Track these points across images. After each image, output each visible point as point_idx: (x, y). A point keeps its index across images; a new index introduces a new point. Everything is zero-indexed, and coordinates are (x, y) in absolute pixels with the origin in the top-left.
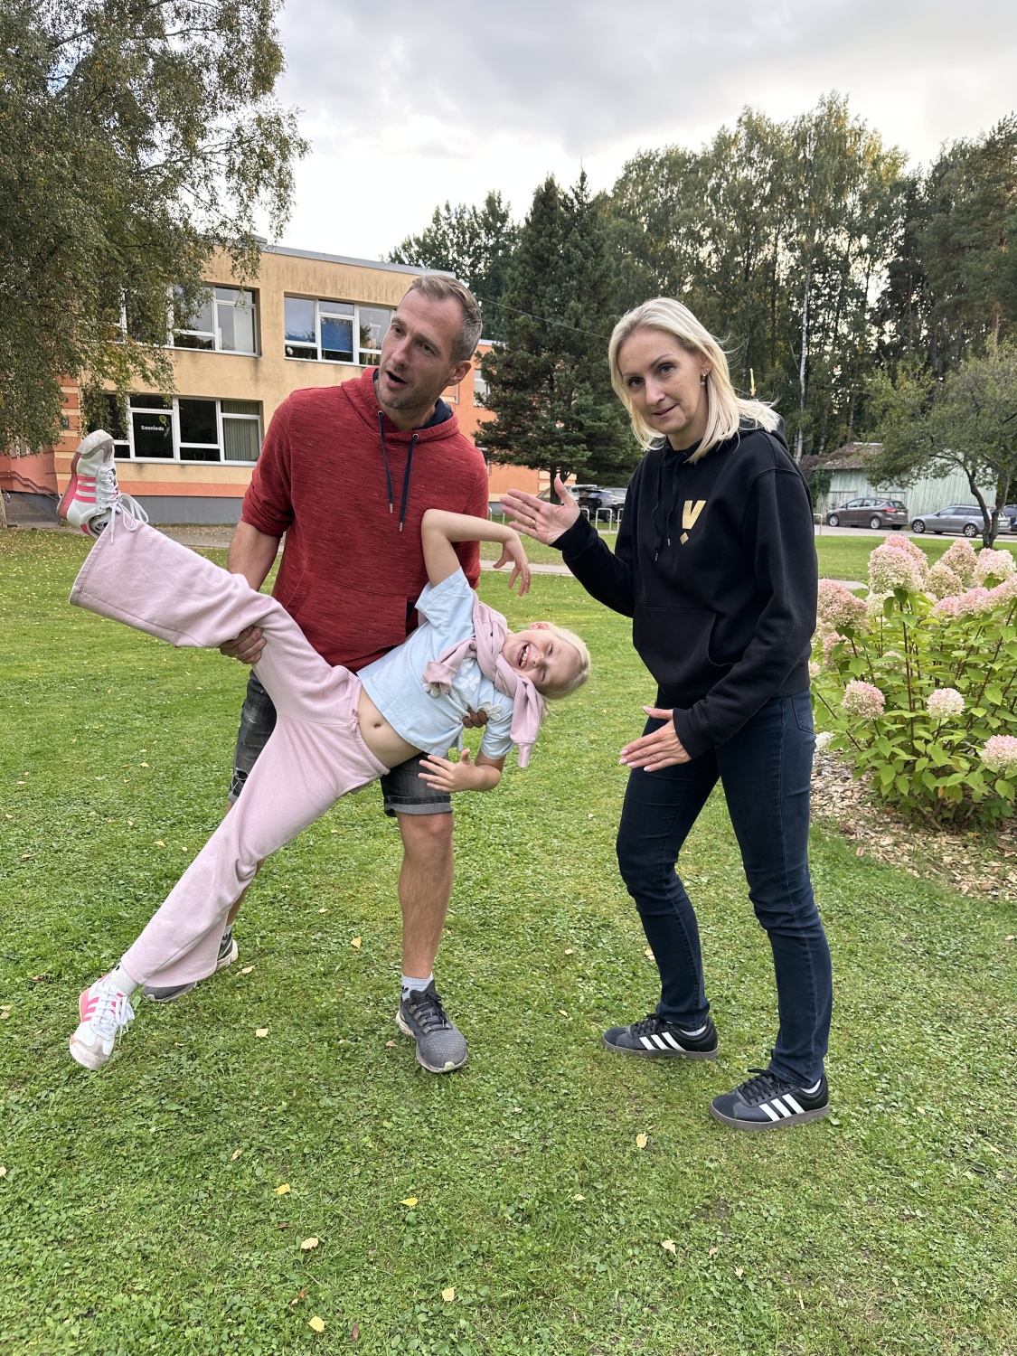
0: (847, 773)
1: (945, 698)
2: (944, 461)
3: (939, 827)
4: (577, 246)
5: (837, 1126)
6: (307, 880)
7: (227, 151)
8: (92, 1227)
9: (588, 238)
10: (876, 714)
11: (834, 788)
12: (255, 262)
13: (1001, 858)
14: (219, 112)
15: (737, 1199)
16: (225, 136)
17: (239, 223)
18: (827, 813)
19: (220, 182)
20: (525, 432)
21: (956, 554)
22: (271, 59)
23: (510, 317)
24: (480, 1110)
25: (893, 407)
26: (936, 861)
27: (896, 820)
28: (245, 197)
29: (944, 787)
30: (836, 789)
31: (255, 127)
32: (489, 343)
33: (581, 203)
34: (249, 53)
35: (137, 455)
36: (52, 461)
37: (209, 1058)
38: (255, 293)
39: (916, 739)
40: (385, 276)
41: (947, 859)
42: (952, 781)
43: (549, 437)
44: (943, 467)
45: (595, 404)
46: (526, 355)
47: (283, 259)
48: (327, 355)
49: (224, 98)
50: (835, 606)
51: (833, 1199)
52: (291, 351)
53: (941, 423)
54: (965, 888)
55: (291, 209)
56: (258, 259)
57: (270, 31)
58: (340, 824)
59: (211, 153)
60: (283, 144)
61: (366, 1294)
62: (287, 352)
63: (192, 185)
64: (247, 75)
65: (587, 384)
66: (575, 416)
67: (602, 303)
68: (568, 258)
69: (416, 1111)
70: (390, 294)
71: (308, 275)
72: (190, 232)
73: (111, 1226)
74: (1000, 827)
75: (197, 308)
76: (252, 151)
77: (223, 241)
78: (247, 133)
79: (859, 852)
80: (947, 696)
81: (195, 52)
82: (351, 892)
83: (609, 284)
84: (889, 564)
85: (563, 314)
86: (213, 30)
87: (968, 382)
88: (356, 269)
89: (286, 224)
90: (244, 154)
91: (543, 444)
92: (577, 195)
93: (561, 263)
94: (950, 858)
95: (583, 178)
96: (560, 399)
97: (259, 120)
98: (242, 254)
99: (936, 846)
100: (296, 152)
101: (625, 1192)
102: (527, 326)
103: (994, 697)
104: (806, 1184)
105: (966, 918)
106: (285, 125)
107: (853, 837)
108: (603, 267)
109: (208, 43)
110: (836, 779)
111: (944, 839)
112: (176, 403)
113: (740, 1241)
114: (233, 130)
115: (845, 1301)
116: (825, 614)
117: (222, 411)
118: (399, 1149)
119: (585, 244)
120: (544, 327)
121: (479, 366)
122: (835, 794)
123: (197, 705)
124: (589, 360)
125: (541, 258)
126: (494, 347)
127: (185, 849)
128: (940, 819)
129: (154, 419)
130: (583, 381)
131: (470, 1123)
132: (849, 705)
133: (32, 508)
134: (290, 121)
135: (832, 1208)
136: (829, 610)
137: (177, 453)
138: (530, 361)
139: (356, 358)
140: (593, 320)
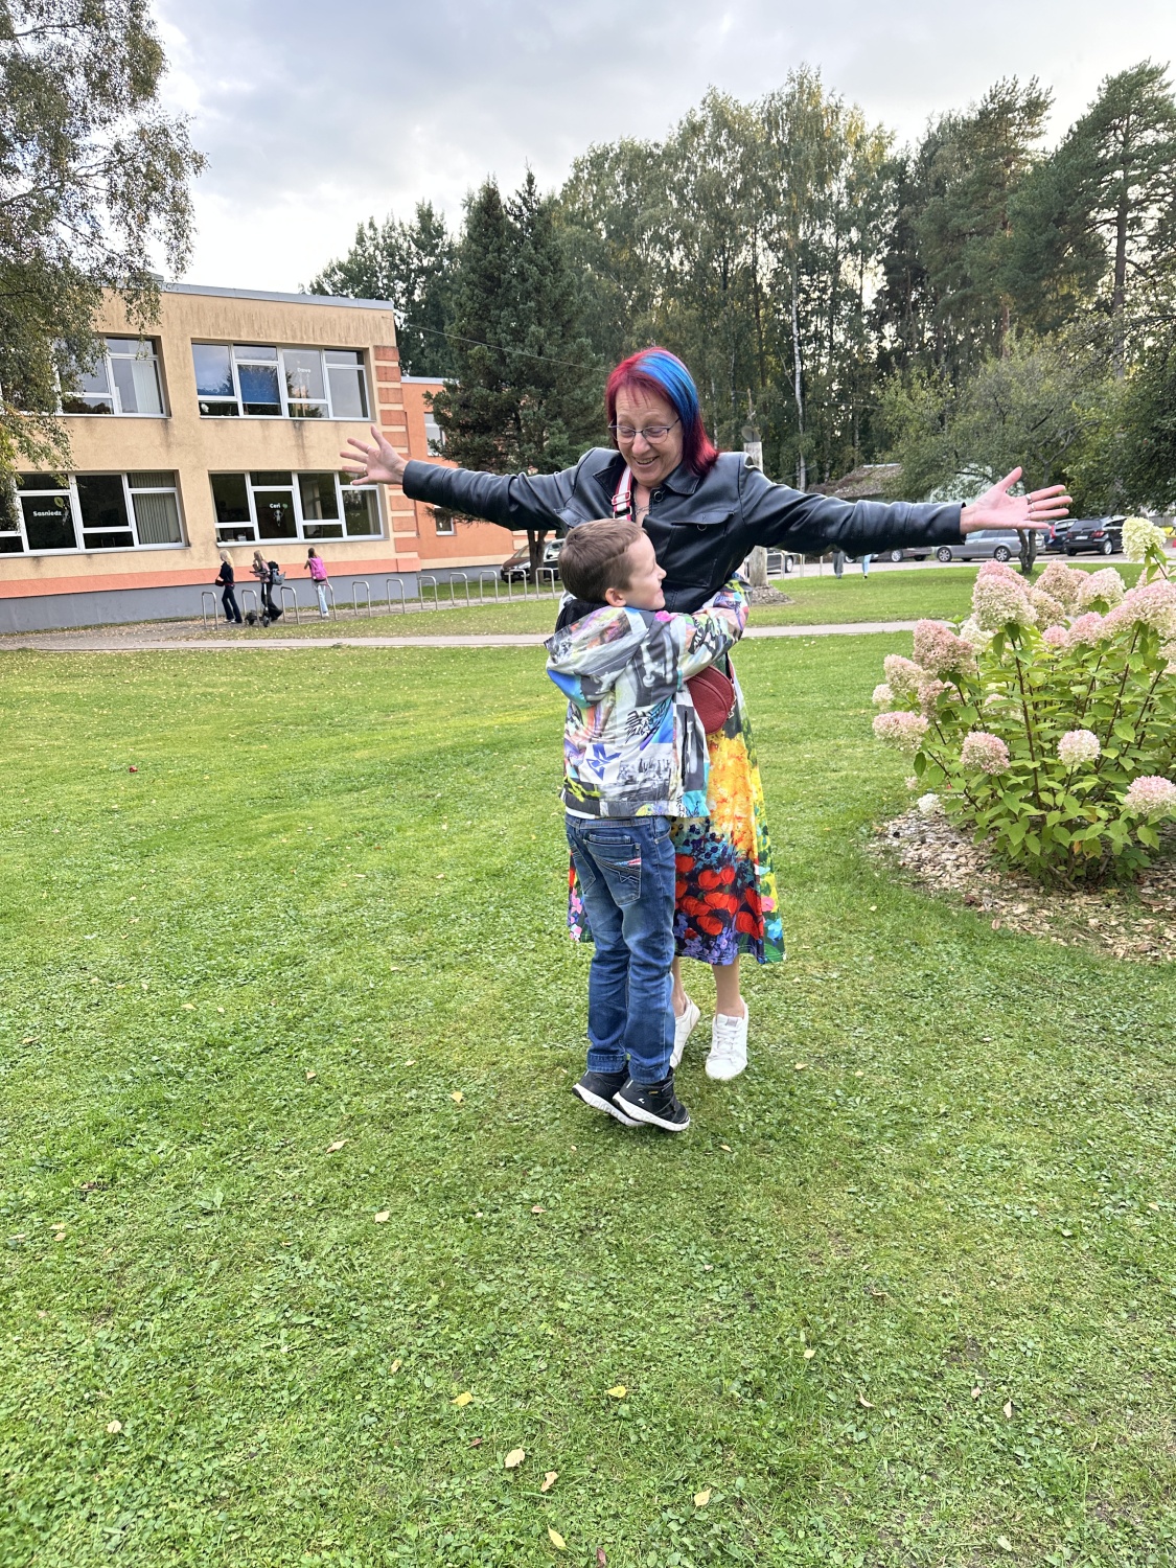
0: (954, 838)
1: (1079, 742)
2: (972, 477)
3: (1074, 887)
4: (531, 261)
5: (1069, 1237)
6: (379, 1030)
7: (106, 171)
8: (248, 1477)
9: (543, 252)
10: (1001, 767)
11: (944, 856)
12: (154, 306)
13: (1148, 913)
14: (91, 125)
15: (986, 1336)
16: (102, 155)
17: (129, 257)
18: (945, 885)
19: (101, 210)
21: (1052, 578)
22: (150, 57)
23: (461, 349)
24: (665, 1274)
25: (910, 421)
26: (1081, 925)
27: (1023, 884)
28: (133, 226)
29: (1081, 842)
30: (948, 856)
31: (137, 141)
32: (440, 381)
33: (530, 210)
34: (123, 51)
35: (32, 547)
37: (327, 1255)
38: (155, 342)
39: (1041, 790)
40: (310, 310)
41: (1093, 922)
42: (1090, 834)
44: (971, 484)
45: (570, 444)
46: (485, 392)
47: (185, 300)
48: (252, 409)
49: (98, 109)
50: (938, 649)
51: (1092, 1321)
52: (206, 409)
53: (963, 435)
54: (1121, 953)
55: (193, 236)
56: (157, 301)
57: (144, 23)
58: (398, 959)
59: (86, 176)
60: (175, 161)
61: (599, 1509)
62: (201, 409)
63: (69, 216)
64: (121, 80)
65: (560, 421)
66: (549, 459)
67: (567, 325)
68: (522, 276)
69: (591, 1285)
70: (318, 333)
71: (217, 316)
72: (72, 274)
73: (270, 1473)
74: (1138, 880)
75: (91, 364)
76: (137, 170)
77: (112, 282)
78: (128, 149)
79: (995, 925)
80: (1082, 739)
81: (53, 54)
82: (437, 1038)
83: (572, 303)
84: (998, 597)
85: (523, 341)
86: (73, 26)
87: (990, 385)
88: (275, 305)
89: (188, 256)
90: (127, 174)
92: (524, 199)
93: (514, 282)
94: (1096, 920)
95: (530, 181)
96: (529, 441)
98: (136, 295)
99: (1077, 909)
100: (191, 170)
101: (860, 1345)
102: (482, 358)
103: (1125, 734)
104: (1056, 1307)
105: (1134, 985)
106: (174, 136)
107: (981, 909)
108: (565, 283)
109: (69, 42)
110: (943, 845)
111: (1083, 901)
112: (73, 480)
113: (1004, 1383)
114: (111, 147)
115: (1140, 1434)
116: (927, 660)
117: (130, 487)
118: (586, 1332)
119: (540, 258)
120: (502, 358)
121: (431, 409)
122: (948, 863)
123: (179, 838)
124: (559, 393)
125: (490, 277)
126: (449, 387)
127: (221, 1010)
128: (1072, 879)
129: (48, 503)
130: (554, 418)
131: (658, 1290)
132: (969, 761)
134: (179, 132)
135: (1094, 1332)
136: (931, 655)
137: (80, 541)
138: (490, 399)
139: (285, 410)
140: (559, 346)
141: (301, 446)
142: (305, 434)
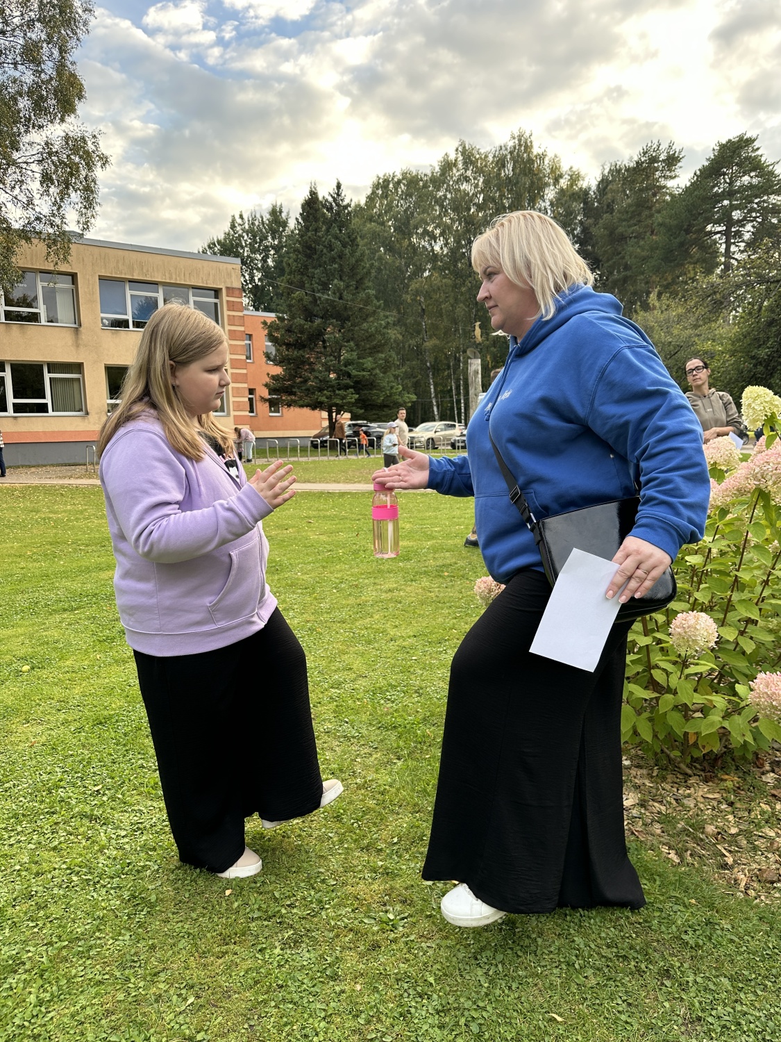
1: (693, 626)
4: (337, 238)
9: (345, 232)
16: (37, 149)
20: (306, 381)
22: (72, 86)
23: (289, 294)
26: (695, 831)
28: (58, 199)
29: (696, 733)
33: (338, 205)
34: (56, 83)
38: (74, 277)
40: (183, 262)
42: (707, 726)
43: (324, 385)
45: (359, 358)
46: (302, 322)
47: (96, 250)
49: (38, 120)
52: (106, 322)
54: (742, 880)
56: (69, 248)
57: (69, 63)
60: (88, 158)
62: (102, 322)
64: (55, 102)
68: (330, 247)
71: (118, 262)
77: (38, 234)
78: (56, 147)
80: (696, 621)
81: (9, 82)
85: (329, 290)
86: (22, 64)
88: (158, 257)
91: (321, 390)
92: (335, 200)
95: (339, 186)
96: (331, 355)
97: (67, 138)
98: (55, 242)
100: (99, 164)
106: (89, 143)
108: (358, 254)
111: (699, 791)
112: (8, 369)
114: (43, 144)
117: (49, 372)
119: (343, 236)
120: (315, 300)
121: (266, 331)
124: (352, 325)
125: (309, 248)
126: (279, 318)
130: (348, 341)
134: (93, 140)
137: (10, 407)
138: (305, 327)
140: (353, 295)
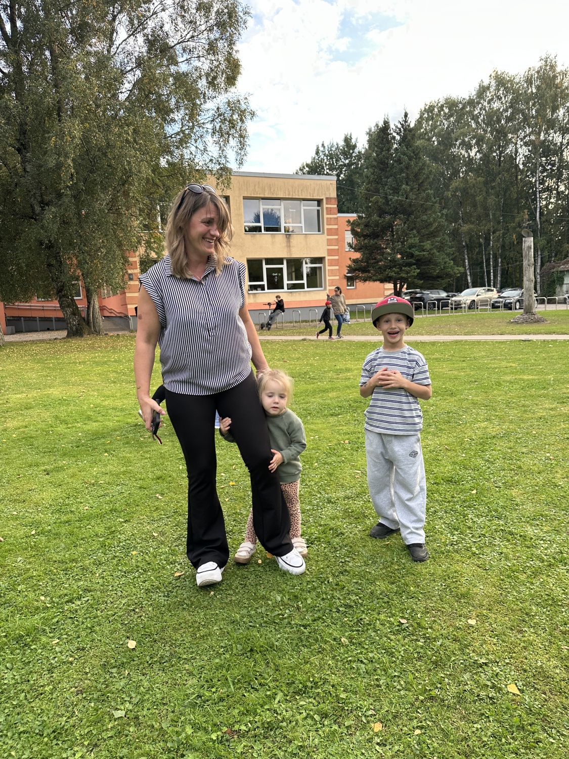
4: (404, 154)
7: (213, 121)
9: (411, 149)
12: (229, 181)
14: (207, 100)
16: (211, 113)
20: (378, 262)
22: (235, 67)
23: (367, 198)
28: (222, 145)
31: (226, 106)
36: (125, 298)
38: (227, 198)
40: (297, 182)
43: (393, 263)
45: (420, 242)
46: (378, 218)
47: (242, 178)
48: (267, 229)
49: (210, 93)
59: (203, 123)
60: (242, 113)
63: (196, 141)
65: (415, 231)
66: (408, 250)
67: (420, 185)
68: (399, 161)
70: (300, 192)
71: (255, 186)
76: (225, 120)
77: (211, 171)
78: (222, 110)
83: (424, 174)
86: (203, 57)
88: (280, 180)
90: (221, 122)
91: (390, 268)
92: (402, 125)
93: (395, 164)
95: (406, 115)
96: (398, 242)
97: (229, 103)
98: (221, 176)
100: (249, 118)
102: (377, 202)
108: (420, 164)
114: (215, 109)
120: (387, 201)
121: (350, 227)
124: (415, 218)
125: (383, 163)
126: (359, 217)
130: (412, 230)
133: (114, 324)
134: (245, 101)
138: (380, 222)
139: (283, 229)
140: (416, 195)
141: (289, 246)
142: (291, 240)
